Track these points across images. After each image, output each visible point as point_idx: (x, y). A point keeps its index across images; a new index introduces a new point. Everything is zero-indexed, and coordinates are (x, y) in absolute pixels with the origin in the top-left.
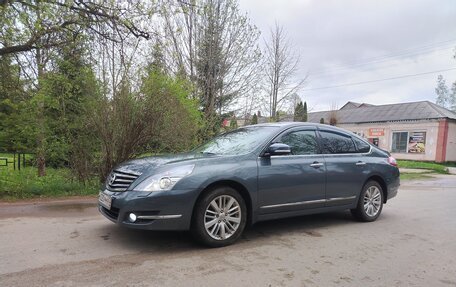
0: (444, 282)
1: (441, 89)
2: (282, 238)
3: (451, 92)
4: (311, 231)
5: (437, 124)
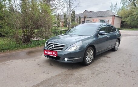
1: (112, 6)
3: (114, 7)
5: (112, 17)
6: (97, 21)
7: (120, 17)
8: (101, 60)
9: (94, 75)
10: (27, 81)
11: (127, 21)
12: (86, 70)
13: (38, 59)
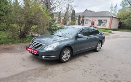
0: (119, 71)
1: (112, 7)
2: (79, 58)
4: (85, 55)
5: (110, 18)
6: (96, 20)
7: (118, 18)
8: (79, 59)
9: (64, 72)
10: (7, 72)
11: (125, 22)
12: (60, 66)
13: (25, 54)
